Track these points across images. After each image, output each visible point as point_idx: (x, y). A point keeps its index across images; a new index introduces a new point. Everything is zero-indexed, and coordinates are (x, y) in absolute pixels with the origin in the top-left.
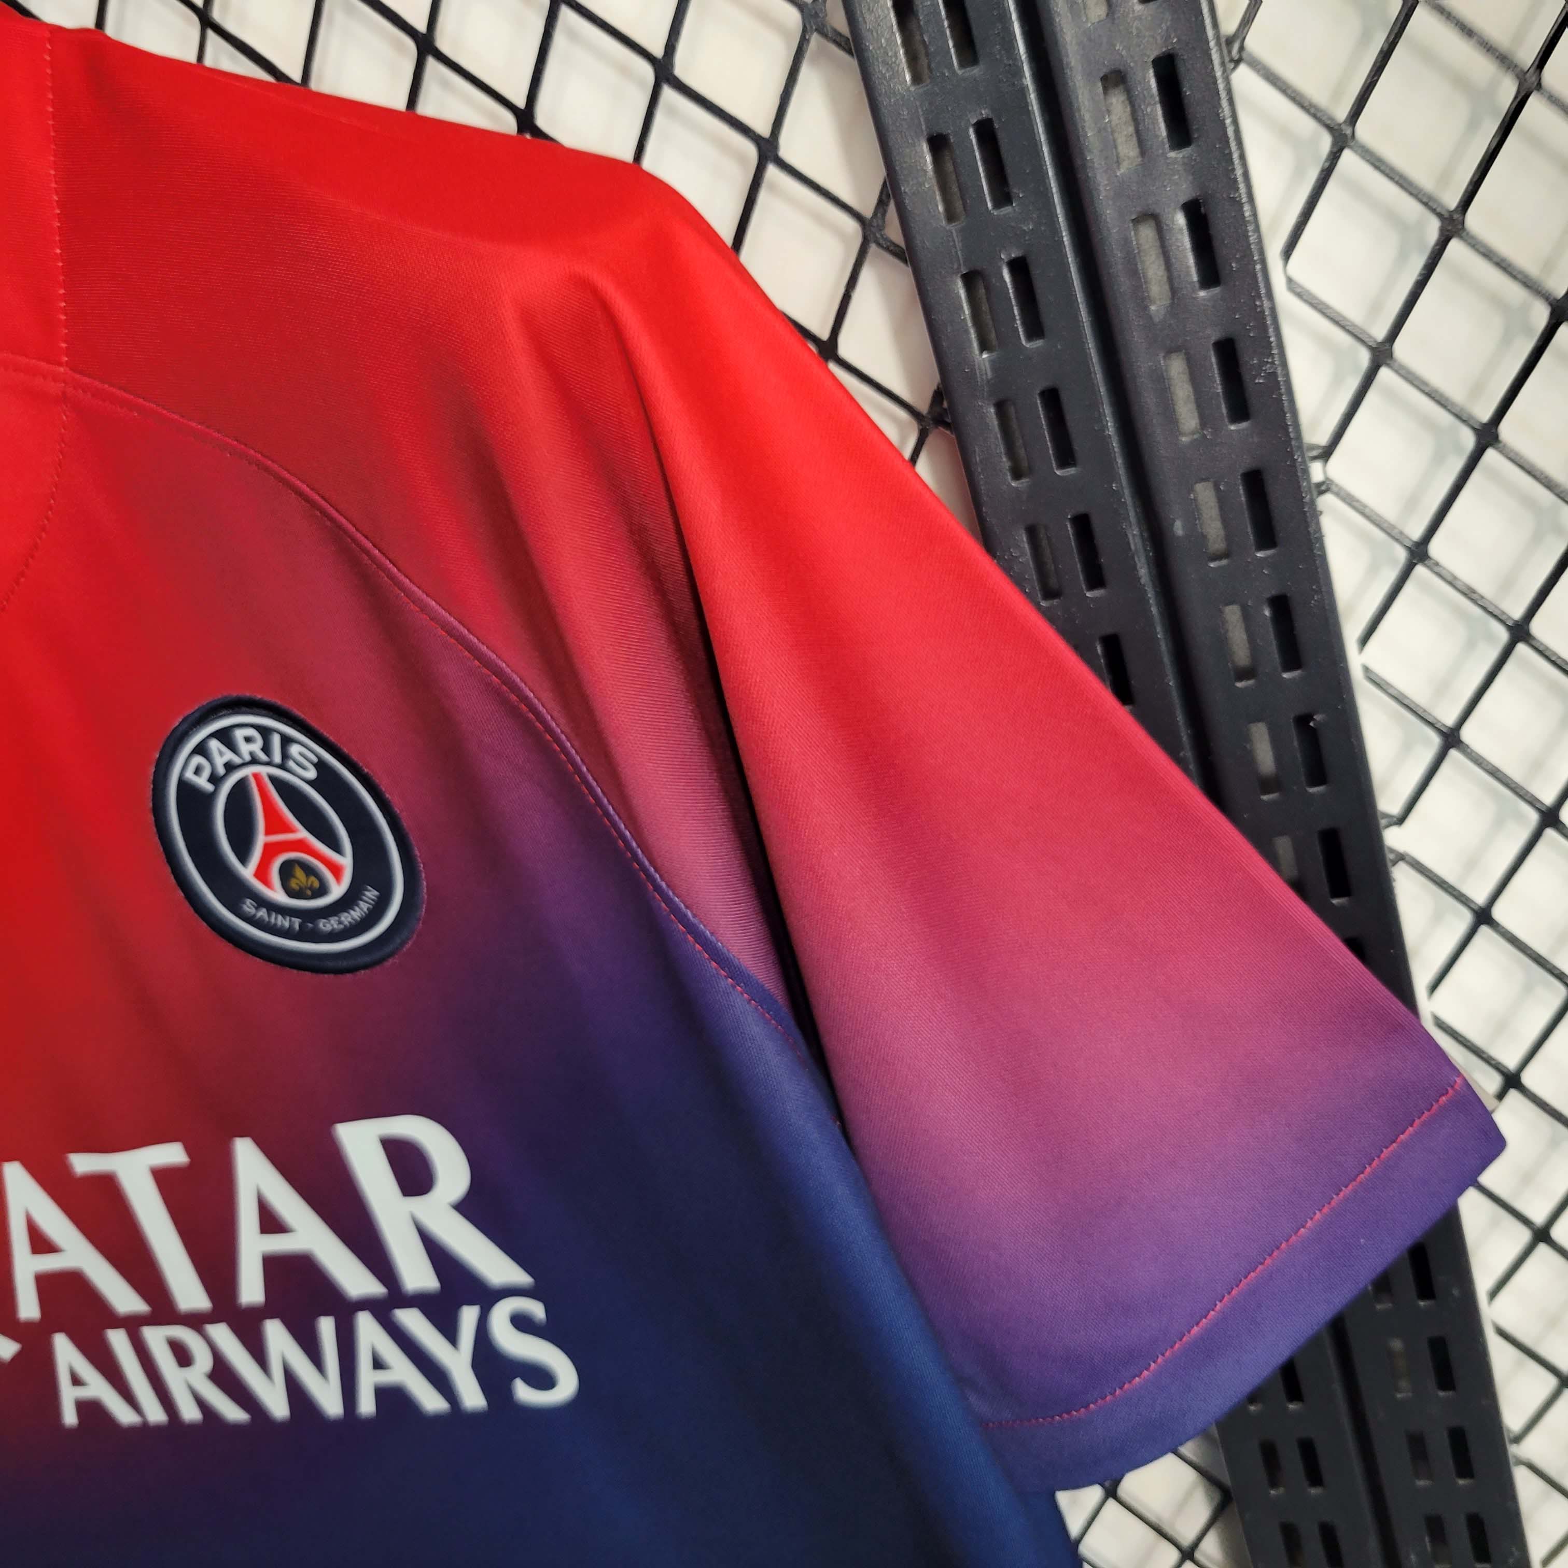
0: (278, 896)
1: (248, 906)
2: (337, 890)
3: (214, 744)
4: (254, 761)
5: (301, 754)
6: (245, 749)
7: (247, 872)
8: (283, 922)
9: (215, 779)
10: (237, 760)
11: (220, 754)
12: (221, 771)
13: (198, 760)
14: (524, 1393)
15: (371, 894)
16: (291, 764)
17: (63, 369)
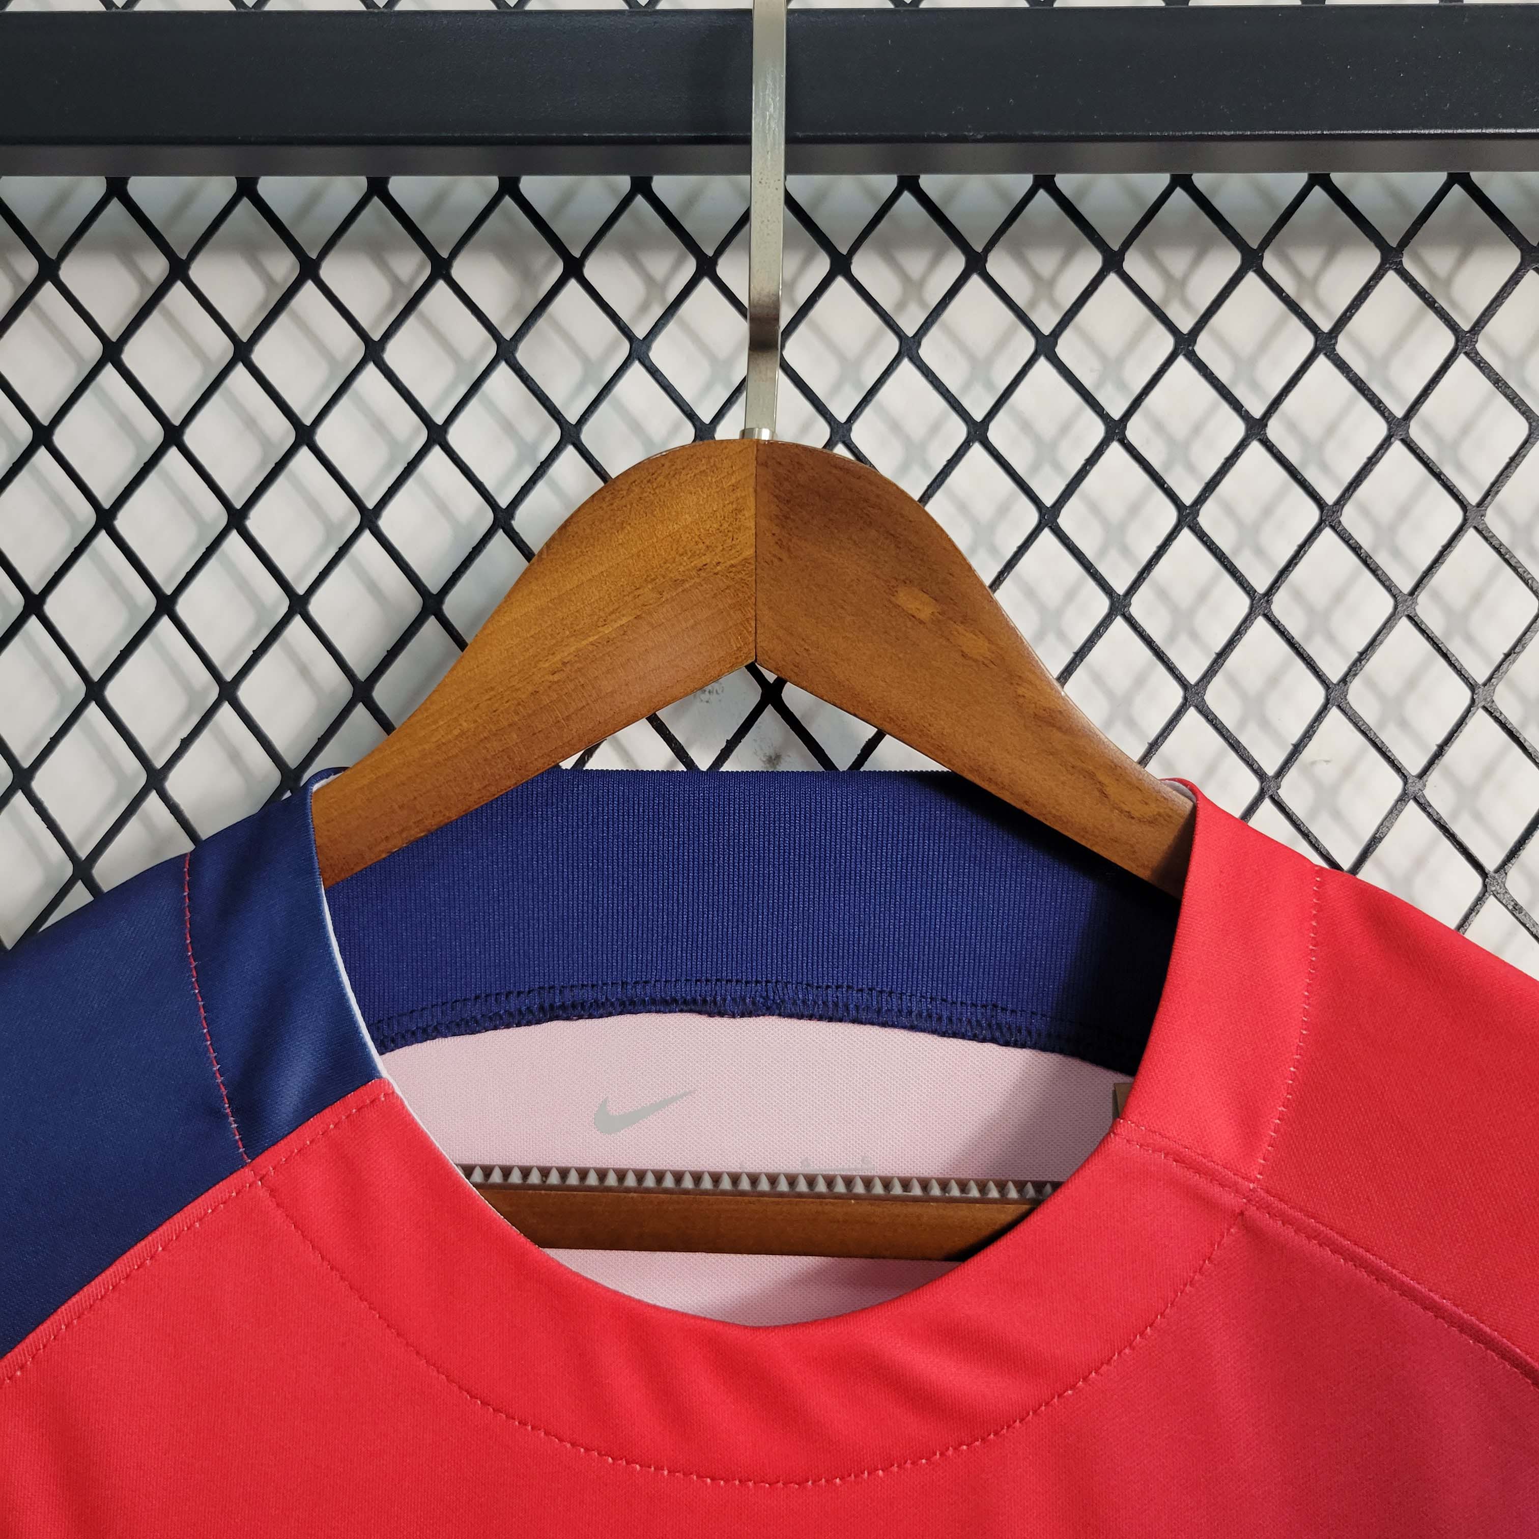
17: (1252, 1186)
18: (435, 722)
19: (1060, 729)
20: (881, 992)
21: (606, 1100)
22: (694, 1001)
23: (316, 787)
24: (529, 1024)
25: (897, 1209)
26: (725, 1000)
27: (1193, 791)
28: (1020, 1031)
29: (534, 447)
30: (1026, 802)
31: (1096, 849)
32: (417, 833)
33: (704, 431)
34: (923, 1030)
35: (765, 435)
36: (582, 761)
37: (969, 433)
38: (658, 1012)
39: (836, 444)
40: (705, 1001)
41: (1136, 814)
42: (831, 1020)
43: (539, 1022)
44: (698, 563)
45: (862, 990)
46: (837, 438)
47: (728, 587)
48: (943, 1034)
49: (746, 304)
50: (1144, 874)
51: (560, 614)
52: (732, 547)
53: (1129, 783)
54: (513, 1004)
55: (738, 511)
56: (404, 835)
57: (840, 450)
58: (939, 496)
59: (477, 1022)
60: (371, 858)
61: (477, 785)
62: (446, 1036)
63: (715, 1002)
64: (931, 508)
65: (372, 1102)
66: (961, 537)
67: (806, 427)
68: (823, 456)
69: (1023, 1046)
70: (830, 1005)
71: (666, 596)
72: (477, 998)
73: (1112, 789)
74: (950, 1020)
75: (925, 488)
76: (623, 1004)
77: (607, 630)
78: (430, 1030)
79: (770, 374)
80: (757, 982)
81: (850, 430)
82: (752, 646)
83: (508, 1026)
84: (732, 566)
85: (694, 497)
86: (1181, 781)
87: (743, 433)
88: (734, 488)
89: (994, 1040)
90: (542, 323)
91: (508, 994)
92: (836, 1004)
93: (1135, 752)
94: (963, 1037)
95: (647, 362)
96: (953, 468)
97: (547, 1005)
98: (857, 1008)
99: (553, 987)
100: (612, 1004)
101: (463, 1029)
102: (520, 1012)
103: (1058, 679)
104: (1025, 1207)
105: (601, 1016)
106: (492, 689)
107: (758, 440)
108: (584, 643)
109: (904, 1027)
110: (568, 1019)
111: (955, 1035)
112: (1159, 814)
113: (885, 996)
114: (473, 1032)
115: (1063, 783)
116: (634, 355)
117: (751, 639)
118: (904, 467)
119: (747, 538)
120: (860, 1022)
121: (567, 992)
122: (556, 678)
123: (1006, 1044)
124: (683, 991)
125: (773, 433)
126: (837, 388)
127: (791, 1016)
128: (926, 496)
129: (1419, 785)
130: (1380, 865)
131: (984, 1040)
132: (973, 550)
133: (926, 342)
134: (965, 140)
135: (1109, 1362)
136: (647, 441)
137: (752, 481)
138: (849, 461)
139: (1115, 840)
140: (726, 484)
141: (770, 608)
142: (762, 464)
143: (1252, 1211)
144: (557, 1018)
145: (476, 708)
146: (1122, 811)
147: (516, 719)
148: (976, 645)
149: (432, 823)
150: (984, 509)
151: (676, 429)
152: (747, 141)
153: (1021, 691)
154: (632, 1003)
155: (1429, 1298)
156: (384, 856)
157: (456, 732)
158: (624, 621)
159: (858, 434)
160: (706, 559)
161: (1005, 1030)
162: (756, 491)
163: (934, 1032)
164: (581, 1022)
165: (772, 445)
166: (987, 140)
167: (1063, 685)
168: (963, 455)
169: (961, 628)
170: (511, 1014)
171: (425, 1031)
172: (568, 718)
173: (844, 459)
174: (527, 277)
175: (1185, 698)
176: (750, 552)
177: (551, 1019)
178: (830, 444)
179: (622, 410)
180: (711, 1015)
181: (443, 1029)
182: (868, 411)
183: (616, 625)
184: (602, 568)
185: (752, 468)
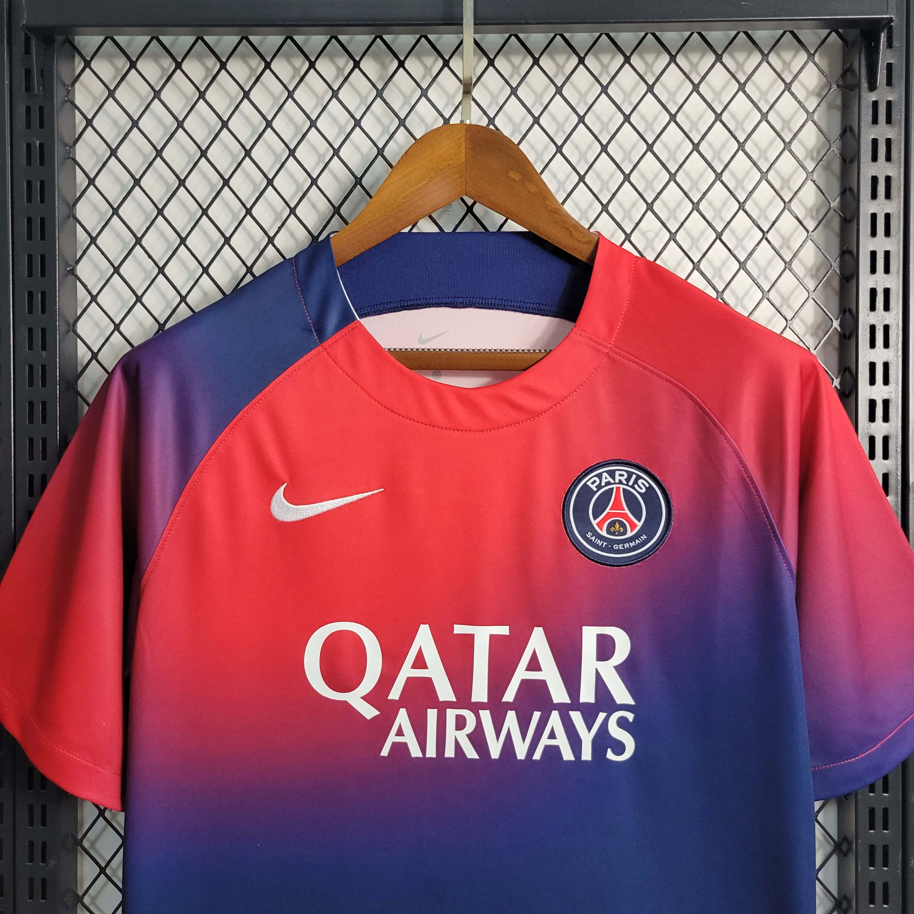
0: (604, 533)
1: (589, 535)
2: (629, 534)
3: (605, 474)
4: (620, 482)
5: (643, 483)
6: (617, 478)
7: (594, 523)
8: (600, 543)
9: (599, 487)
10: (612, 481)
11: (606, 478)
12: (603, 484)
13: (596, 479)
14: (610, 755)
15: (644, 537)
16: (636, 486)
17: (611, 345)
18: (368, 215)
19: (558, 214)
20: (505, 300)
21: (421, 335)
22: (448, 303)
23: (331, 236)
24: (397, 311)
25: (509, 355)
26: (457, 303)
27: (599, 233)
28: (547, 311)
29: (388, 127)
30: (549, 238)
31: (570, 252)
32: (363, 250)
33: (446, 121)
34: (518, 311)
35: (468, 122)
36: (411, 229)
37: (534, 121)
38: (437, 307)
39: (490, 125)
40: (451, 303)
41: (582, 241)
42: (490, 309)
43: (400, 311)
44: (448, 163)
45: (499, 299)
46: (490, 123)
47: (457, 171)
48: (524, 312)
49: (462, 79)
50: (584, 260)
51: (405, 180)
52: (458, 158)
53: (579, 231)
54: (392, 305)
55: (460, 147)
56: (359, 251)
57: (491, 127)
58: (524, 142)
59: (381, 311)
60: (349, 258)
61: (381, 235)
62: (372, 316)
63: (454, 304)
64: (520, 147)
65: (356, 327)
66: (531, 158)
67: (480, 119)
68: (486, 128)
69: (548, 316)
70: (490, 304)
71: (438, 174)
72: (381, 304)
73: (574, 233)
74: (526, 308)
75: (519, 140)
76: (426, 305)
77: (420, 185)
78: (367, 314)
79: (469, 102)
80: (467, 297)
81: (494, 120)
82: (464, 190)
83: (391, 312)
84: (458, 164)
85: (446, 142)
86: (597, 232)
87: (461, 121)
88: (459, 139)
89: (539, 314)
90: (390, 84)
91: (390, 303)
92: (491, 304)
93: (587, 227)
94: (530, 313)
95: (427, 97)
96: (528, 133)
97: (403, 305)
98: (498, 305)
99: (404, 300)
100: (423, 305)
101: (377, 313)
102: (394, 308)
103: (562, 203)
104: (546, 354)
105: (419, 309)
106: (385, 204)
107: (466, 124)
108: (413, 189)
109: (512, 310)
110: (409, 309)
111: (528, 313)
112: (588, 241)
113: (506, 301)
114: (380, 314)
115: (560, 232)
116: (423, 95)
117: (464, 188)
118: (513, 133)
119: (463, 155)
120: (499, 309)
121: (409, 301)
122: (405, 200)
123: (543, 315)
124: (444, 301)
125: (470, 122)
126: (490, 106)
127: (477, 308)
128: (520, 143)
129: (675, 235)
130: (662, 260)
131: (536, 314)
132: (536, 162)
133: (519, 89)
134: (530, 24)
135: (569, 396)
136: (426, 125)
137: (464, 137)
138: (494, 130)
139: (575, 249)
140: (456, 138)
141: (470, 178)
142: (467, 131)
143: (611, 353)
144: (406, 309)
145: (380, 210)
146: (577, 240)
147: (392, 214)
148: (532, 188)
149: (367, 247)
150: (539, 148)
151: (436, 120)
152: (462, 24)
153: (547, 203)
154: (429, 304)
155: (658, 373)
156: (352, 258)
157: (374, 218)
158: (425, 182)
159: (497, 122)
160: (450, 162)
161: (543, 311)
162: (465, 141)
163: (521, 312)
164: (413, 311)
165: (470, 125)
166: (536, 24)
167: (563, 205)
168: (532, 128)
169: (527, 183)
170: (391, 308)
171: (365, 314)
172: (408, 213)
173: (492, 130)
174: (384, 67)
175: (602, 209)
176: (463, 160)
177: (403, 310)
178: (488, 125)
179: (417, 114)
180: (453, 307)
181: (371, 314)
182: (500, 113)
183: (423, 184)
184: (418, 166)
185: (464, 133)
